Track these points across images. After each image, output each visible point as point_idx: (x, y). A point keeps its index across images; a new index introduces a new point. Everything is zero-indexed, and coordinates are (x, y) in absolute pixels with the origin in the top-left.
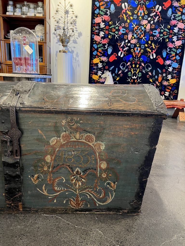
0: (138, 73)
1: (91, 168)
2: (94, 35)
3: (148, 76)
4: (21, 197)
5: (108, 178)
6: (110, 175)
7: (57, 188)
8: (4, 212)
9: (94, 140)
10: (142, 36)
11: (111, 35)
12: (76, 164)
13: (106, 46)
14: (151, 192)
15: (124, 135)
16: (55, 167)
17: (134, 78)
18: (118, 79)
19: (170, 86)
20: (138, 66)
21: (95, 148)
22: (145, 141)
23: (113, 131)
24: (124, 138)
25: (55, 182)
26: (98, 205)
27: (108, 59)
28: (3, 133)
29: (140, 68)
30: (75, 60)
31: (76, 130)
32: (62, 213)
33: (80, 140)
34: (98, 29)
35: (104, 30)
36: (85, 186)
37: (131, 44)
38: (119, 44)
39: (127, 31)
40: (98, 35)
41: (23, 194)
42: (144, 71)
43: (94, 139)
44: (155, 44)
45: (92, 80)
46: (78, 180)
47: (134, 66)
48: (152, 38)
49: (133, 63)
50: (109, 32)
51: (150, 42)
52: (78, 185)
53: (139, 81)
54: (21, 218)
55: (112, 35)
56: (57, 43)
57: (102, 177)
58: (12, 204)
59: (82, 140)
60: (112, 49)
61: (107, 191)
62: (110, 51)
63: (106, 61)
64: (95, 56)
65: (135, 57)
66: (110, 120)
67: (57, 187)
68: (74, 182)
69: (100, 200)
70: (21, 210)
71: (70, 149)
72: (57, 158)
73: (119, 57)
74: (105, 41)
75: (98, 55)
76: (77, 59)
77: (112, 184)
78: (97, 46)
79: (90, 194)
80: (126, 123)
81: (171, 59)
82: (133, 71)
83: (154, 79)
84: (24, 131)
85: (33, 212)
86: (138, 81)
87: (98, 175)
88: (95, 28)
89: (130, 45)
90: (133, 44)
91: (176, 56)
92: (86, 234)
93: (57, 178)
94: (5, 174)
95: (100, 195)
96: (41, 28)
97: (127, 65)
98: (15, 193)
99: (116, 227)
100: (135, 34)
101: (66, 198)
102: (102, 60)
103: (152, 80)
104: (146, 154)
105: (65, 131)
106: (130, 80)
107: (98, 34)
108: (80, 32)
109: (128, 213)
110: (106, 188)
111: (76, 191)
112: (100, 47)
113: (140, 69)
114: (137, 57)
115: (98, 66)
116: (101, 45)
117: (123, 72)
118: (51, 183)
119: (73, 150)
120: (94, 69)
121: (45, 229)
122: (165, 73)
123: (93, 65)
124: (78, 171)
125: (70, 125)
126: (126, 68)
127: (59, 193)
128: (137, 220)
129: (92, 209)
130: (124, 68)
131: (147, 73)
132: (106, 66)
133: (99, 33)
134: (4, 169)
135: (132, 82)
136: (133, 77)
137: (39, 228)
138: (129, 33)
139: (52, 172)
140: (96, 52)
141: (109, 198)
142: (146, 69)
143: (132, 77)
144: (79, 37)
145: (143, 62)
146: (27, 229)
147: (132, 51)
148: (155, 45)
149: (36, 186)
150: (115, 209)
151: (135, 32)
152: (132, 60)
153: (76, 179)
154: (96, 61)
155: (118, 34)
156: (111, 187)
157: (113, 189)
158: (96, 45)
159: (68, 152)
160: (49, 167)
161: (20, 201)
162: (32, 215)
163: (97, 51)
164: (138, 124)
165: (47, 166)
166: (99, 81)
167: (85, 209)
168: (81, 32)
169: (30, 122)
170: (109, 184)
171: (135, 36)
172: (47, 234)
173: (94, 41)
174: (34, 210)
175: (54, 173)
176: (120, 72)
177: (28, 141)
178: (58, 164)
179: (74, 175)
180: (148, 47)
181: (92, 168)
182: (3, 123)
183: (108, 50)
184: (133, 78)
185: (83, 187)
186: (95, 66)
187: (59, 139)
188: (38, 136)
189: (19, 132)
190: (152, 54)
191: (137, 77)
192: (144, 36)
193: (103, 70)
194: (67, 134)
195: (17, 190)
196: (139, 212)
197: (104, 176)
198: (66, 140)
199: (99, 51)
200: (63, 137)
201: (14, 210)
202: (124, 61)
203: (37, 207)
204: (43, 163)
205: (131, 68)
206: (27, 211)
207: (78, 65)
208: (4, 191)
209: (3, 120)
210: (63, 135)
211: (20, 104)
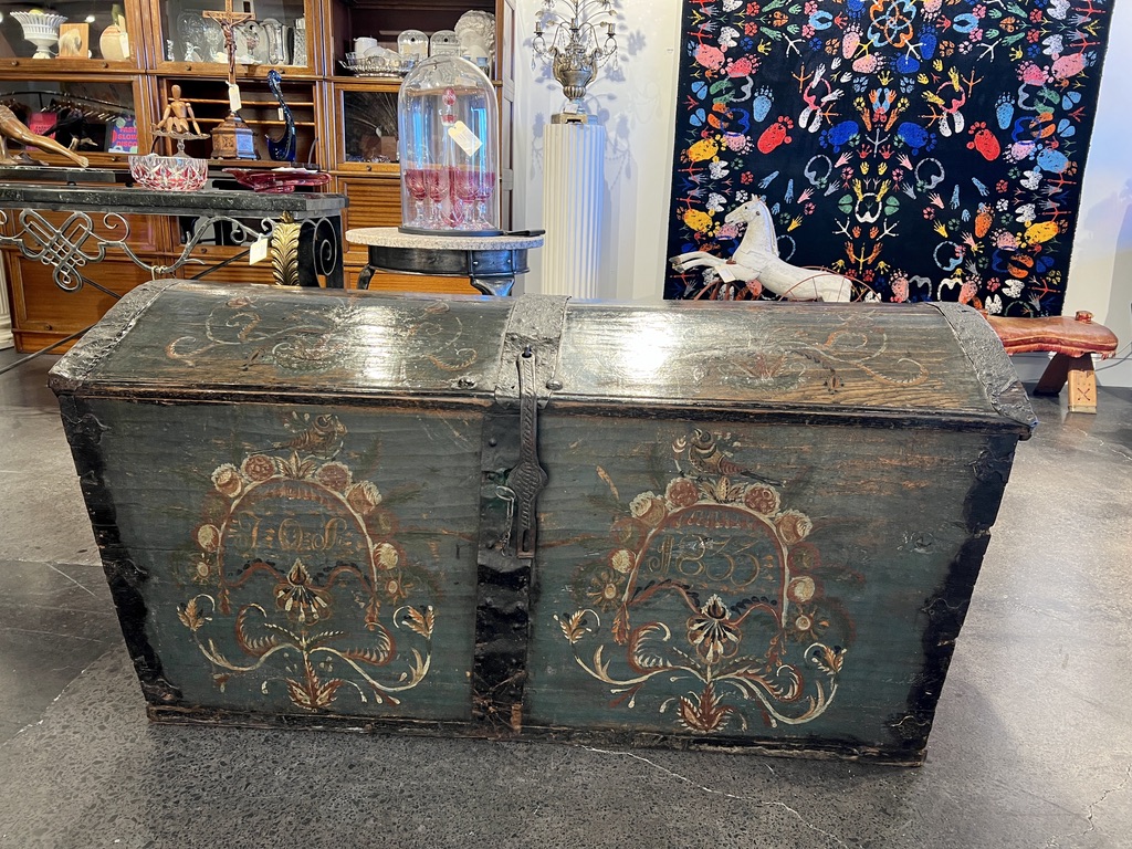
0: (884, 199)
1: (759, 597)
2: (697, 42)
3: (929, 213)
4: (521, 684)
5: (816, 633)
6: (824, 623)
7: (642, 661)
8: (461, 733)
9: (777, 506)
10: (905, 39)
11: (768, 39)
12: (712, 581)
13: (746, 89)
14: (959, 696)
15: (880, 491)
16: (639, 589)
17: (866, 223)
18: (794, 225)
19: (1030, 255)
20: (882, 170)
21: (778, 531)
22: (953, 511)
23: (842, 476)
24: (878, 499)
25: (638, 638)
26: (774, 725)
27: (754, 142)
28: (490, 478)
29: (891, 178)
30: (615, 150)
31: (718, 472)
32: (650, 747)
33: (728, 505)
34: (713, 18)
35: (739, 19)
36: (735, 658)
37: (856, 75)
38: (802, 79)
39: (838, 21)
40: (715, 43)
41: (528, 675)
42: (910, 192)
43: (778, 500)
44: (964, 72)
45: (685, 232)
46: (714, 636)
47: (865, 169)
48: (949, 47)
49: (863, 155)
50: (758, 29)
51: (939, 66)
52: (711, 651)
53: (886, 232)
54: (519, 754)
55: (774, 42)
56: (540, 81)
57: (796, 628)
58: (491, 708)
59: (735, 505)
60: (770, 99)
61: (809, 678)
62: (761, 108)
63: (743, 152)
64: (700, 129)
65: (869, 128)
66: (832, 439)
67: (641, 657)
68: (699, 641)
69: (783, 708)
70: (517, 731)
71: (692, 531)
72: (650, 559)
73: (800, 135)
74: (742, 68)
75: (711, 128)
76: (623, 144)
77: (831, 655)
78: (706, 87)
79: (750, 685)
80: (888, 449)
81: (1035, 134)
82: (863, 193)
83: (954, 225)
84: (554, 472)
85: (556, 738)
86: (882, 231)
87: (784, 621)
88: (700, 13)
89: (852, 80)
90: (864, 75)
91: (1056, 121)
92: (746, 814)
93: (644, 625)
94: (482, 608)
95: (786, 692)
96: (482, 26)
97: (833, 167)
98: (505, 670)
99: (843, 798)
100: (873, 32)
101: (669, 694)
103: (947, 230)
104: (954, 557)
105: (682, 474)
106: (849, 230)
107: (713, 40)
108: (635, 34)
109: (880, 757)
110: (807, 667)
111: (702, 671)
112: (719, 94)
113: (894, 182)
114: (882, 129)
115: (708, 173)
116: (725, 84)
117: (818, 195)
118: (623, 642)
119: (705, 534)
120: (694, 185)
121: (607, 791)
122: (1008, 196)
123: (690, 170)
124: (715, 606)
125: (699, 454)
126: (830, 180)
127: (647, 677)
128: (915, 782)
129: (753, 738)
130: (824, 180)
131: (924, 199)
132: (742, 170)
133: (718, 33)
134: (477, 591)
135: (857, 236)
136: (862, 216)
137: (585, 786)
138: (848, 29)
139: (630, 606)
140: (701, 112)
141: (816, 703)
142: (920, 183)
143: (857, 216)
144: (632, 52)
145: (907, 150)
146: (551, 789)
147: (859, 104)
148: (960, 79)
149: (575, 650)
150: (837, 741)
151: (875, 22)
152: (857, 143)
153: (708, 632)
154: (702, 153)
155: (799, 35)
156: (826, 663)
157: (831, 673)
158: (703, 83)
159: (687, 541)
160: (621, 590)
161: (517, 699)
162: (552, 747)
163: (709, 111)
164: (930, 454)
165: (615, 584)
166: (710, 234)
167: (729, 737)
168: (643, 33)
169: (574, 445)
170: (817, 653)
171: (874, 39)
172: (617, 805)
173: (695, 69)
174: (559, 731)
175: (637, 609)
176: (805, 196)
177: (563, 502)
178: (650, 580)
179: (701, 618)
180: (932, 87)
181: (764, 599)
182: (493, 446)
183: (755, 103)
184: (861, 220)
185: (730, 660)
186: (695, 173)
187: (659, 497)
188: (596, 486)
189: (541, 476)
190: (948, 114)
191: (877, 216)
192: (911, 42)
193: (732, 188)
194: (687, 483)
195: (514, 661)
196: (919, 758)
197: (803, 624)
198: (683, 502)
199: (714, 109)
200: (674, 491)
201: (497, 728)
202: (821, 150)
203: (571, 721)
204: (603, 574)
205: (854, 176)
206: (536, 732)
207: (623, 171)
208: (469, 664)
209: (494, 435)
210: (674, 486)
211: (548, 387)
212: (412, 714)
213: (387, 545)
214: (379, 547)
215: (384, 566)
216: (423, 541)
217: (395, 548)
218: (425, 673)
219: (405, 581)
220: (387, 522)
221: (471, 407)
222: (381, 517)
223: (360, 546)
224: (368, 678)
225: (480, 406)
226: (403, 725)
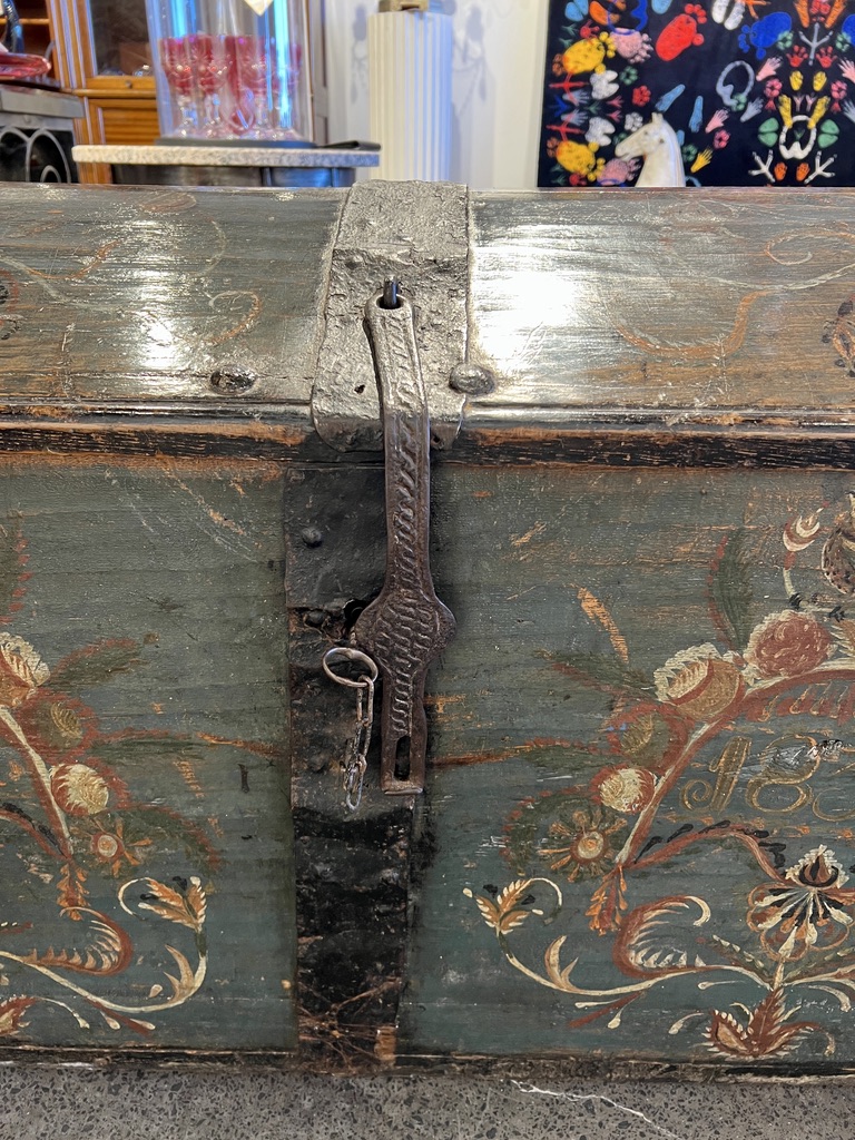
0: (819, 125)
4: (393, 997)
7: (646, 958)
8: (280, 1067)
12: (821, 822)
16: (657, 839)
17: (793, 158)
18: (701, 162)
25: (641, 923)
27: (653, 42)
28: (310, 623)
29: (830, 96)
30: (465, 58)
36: (837, 949)
41: (408, 984)
42: (853, 114)
45: (557, 175)
46: (802, 915)
47: (796, 81)
49: (796, 61)
52: (791, 940)
53: (819, 171)
58: (335, 1032)
63: (638, 58)
64: (579, 25)
65: (805, 23)
67: (644, 953)
68: (769, 924)
70: (387, 1062)
71: (799, 726)
72: (687, 785)
73: (713, 31)
75: (595, 23)
76: (475, 50)
82: (794, 113)
84: (471, 601)
85: (463, 1071)
86: (812, 169)
93: (659, 901)
94: (308, 881)
97: (755, 80)
98: (363, 979)
101: (692, 1007)
102: (616, 52)
105: (795, 603)
106: (772, 169)
111: (767, 974)
113: (833, 100)
114: (822, 24)
115: (589, 88)
117: (733, 120)
118: (608, 930)
119: (828, 732)
120: (570, 107)
123: (566, 84)
124: (817, 865)
126: (751, 98)
127: (651, 982)
129: (842, 1065)
130: (743, 97)
132: (636, 84)
135: (780, 178)
136: (788, 149)
139: (632, 869)
143: (782, 148)
145: (852, 54)
149: (506, 944)
152: (788, 44)
153: (792, 911)
154: (581, 59)
159: (780, 746)
160: (614, 842)
161: (388, 1020)
162: (457, 1085)
165: (602, 833)
166: (591, 177)
169: (525, 539)
174: (470, 1062)
175: (644, 875)
176: (717, 121)
177: (493, 670)
178: (685, 822)
179: (783, 886)
182: (313, 545)
184: (786, 153)
185: (826, 953)
186: (573, 90)
187: (729, 657)
188: (573, 632)
189: (439, 617)
191: (809, 148)
193: (622, 108)
194: (802, 622)
198: (787, 664)
200: (769, 641)
201: (347, 1059)
202: (740, 56)
203: (492, 1048)
204: (578, 816)
205: (783, 92)
206: (425, 1063)
207: (476, 89)
208: (288, 968)
209: (317, 519)
210: (772, 630)
211: (453, 386)
212: (183, 1042)
213: (78, 769)
214: (62, 771)
215: (79, 809)
216: (161, 761)
217: (100, 774)
218: (198, 984)
219: (131, 835)
220: (70, 721)
221: (249, 446)
222: (56, 712)
223: (16, 773)
224: (85, 993)
225: (273, 443)
226: (166, 1057)
